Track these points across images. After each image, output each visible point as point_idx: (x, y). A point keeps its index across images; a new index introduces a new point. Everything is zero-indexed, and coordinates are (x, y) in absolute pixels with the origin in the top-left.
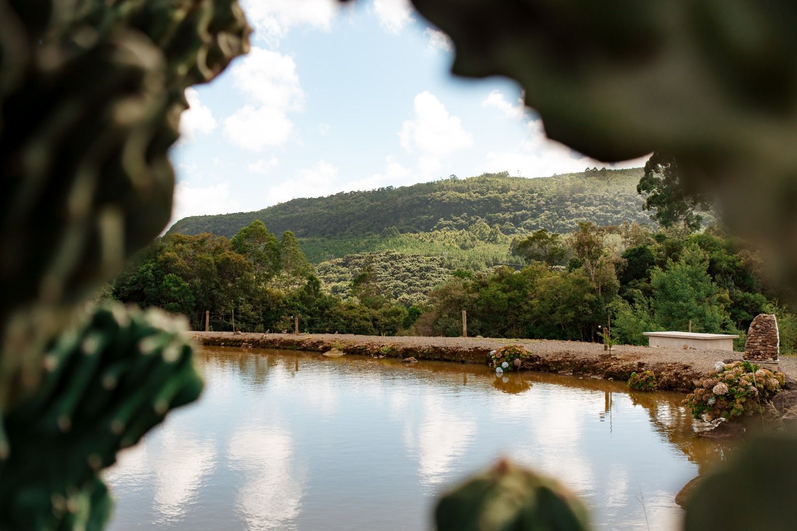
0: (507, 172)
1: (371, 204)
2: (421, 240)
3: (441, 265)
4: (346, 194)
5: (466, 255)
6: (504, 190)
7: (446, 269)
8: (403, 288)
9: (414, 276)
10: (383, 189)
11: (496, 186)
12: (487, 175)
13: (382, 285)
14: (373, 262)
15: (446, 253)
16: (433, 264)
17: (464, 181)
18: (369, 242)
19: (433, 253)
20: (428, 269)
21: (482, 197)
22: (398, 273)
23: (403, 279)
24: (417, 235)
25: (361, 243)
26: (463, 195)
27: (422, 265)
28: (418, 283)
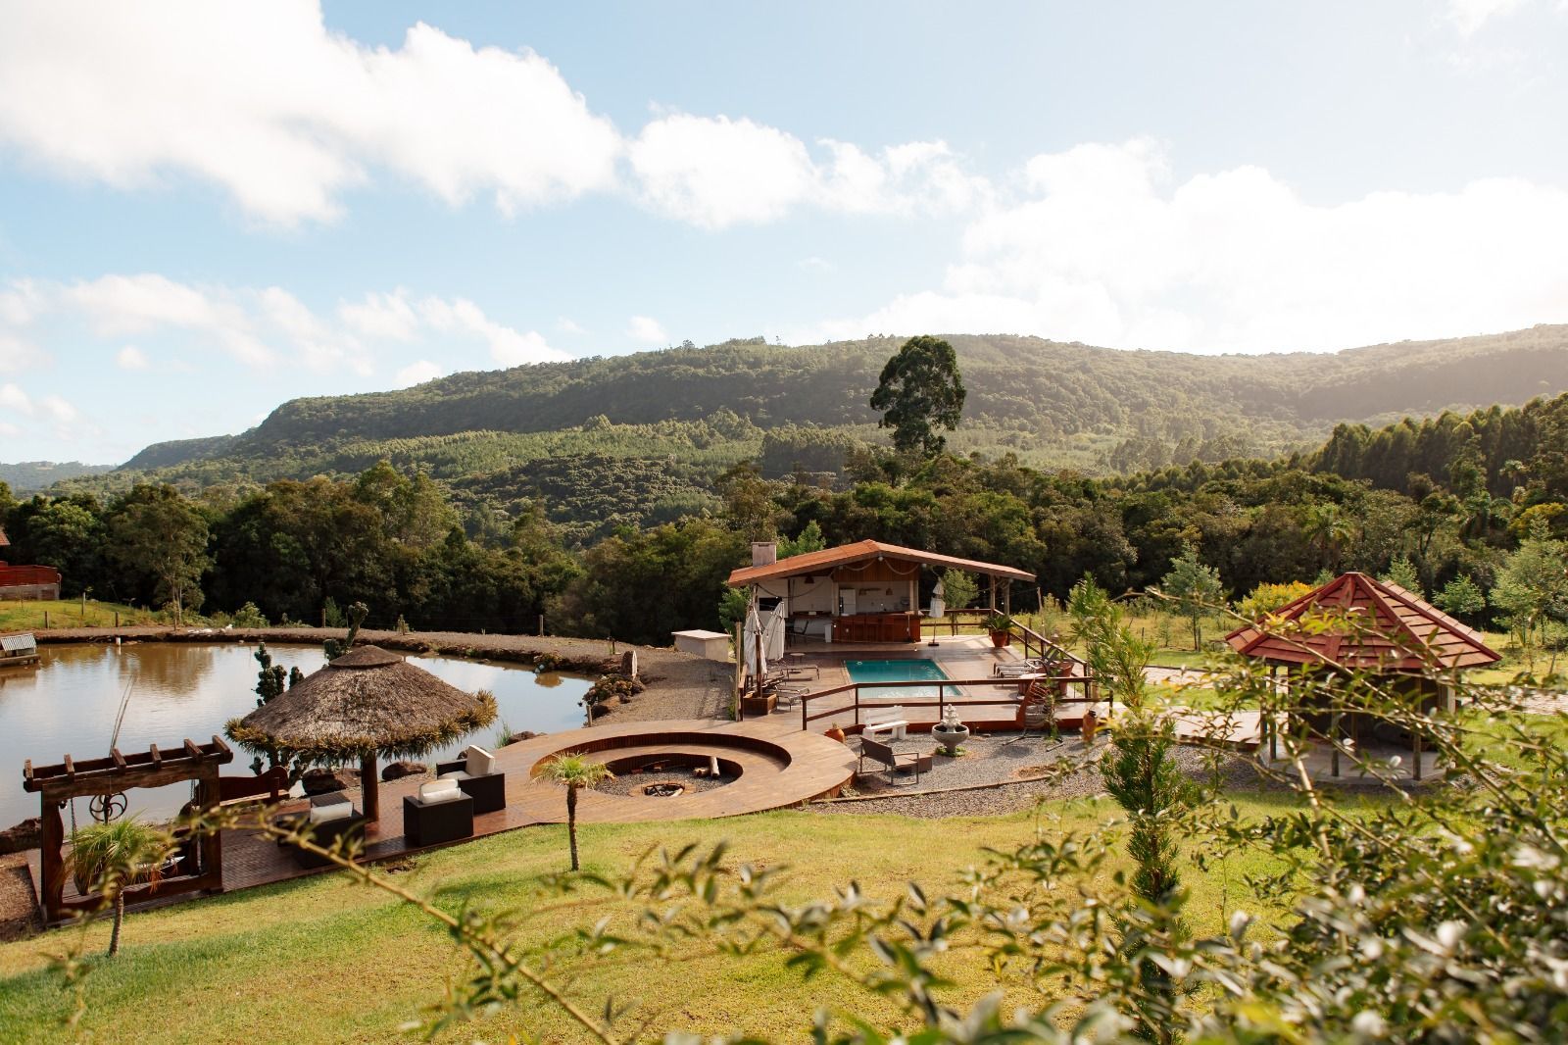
0: (762, 338)
1: (571, 382)
2: (640, 435)
3: (665, 472)
4: (534, 367)
5: (700, 455)
6: (756, 363)
7: (674, 478)
8: (612, 504)
9: (627, 487)
10: (587, 360)
11: (745, 357)
12: (734, 342)
13: (582, 501)
14: (570, 469)
15: (673, 456)
16: (657, 471)
17: (702, 350)
18: (566, 437)
19: (657, 454)
20: (647, 478)
21: (727, 373)
22: (606, 484)
23: (611, 492)
24: (636, 427)
25: (556, 440)
26: (701, 372)
27: (640, 472)
28: (632, 498)
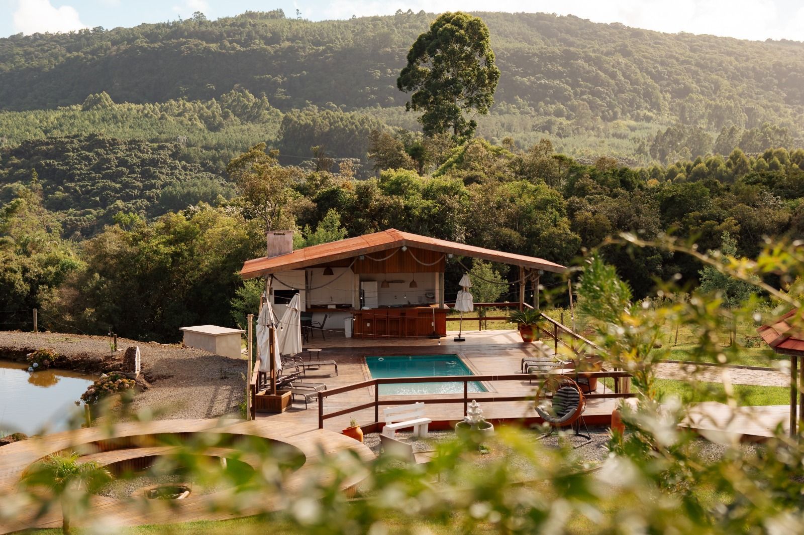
0: (281, 11)
1: (68, 55)
2: (146, 116)
3: (174, 156)
4: (27, 38)
5: (213, 138)
6: (274, 38)
7: (184, 163)
8: (115, 190)
9: (133, 172)
10: (87, 31)
11: (262, 32)
12: (250, 15)
13: (81, 187)
14: (68, 151)
15: (182, 138)
16: (164, 155)
17: (215, 23)
18: (64, 116)
19: (164, 136)
20: (154, 163)
21: (242, 49)
22: (108, 168)
23: (113, 177)
24: (141, 106)
25: (52, 118)
26: (213, 46)
27: (145, 156)
28: (138, 184)
